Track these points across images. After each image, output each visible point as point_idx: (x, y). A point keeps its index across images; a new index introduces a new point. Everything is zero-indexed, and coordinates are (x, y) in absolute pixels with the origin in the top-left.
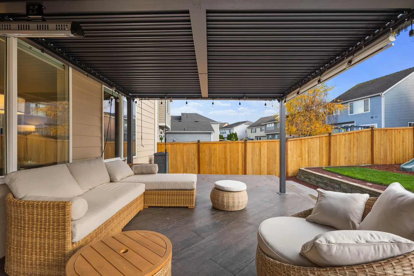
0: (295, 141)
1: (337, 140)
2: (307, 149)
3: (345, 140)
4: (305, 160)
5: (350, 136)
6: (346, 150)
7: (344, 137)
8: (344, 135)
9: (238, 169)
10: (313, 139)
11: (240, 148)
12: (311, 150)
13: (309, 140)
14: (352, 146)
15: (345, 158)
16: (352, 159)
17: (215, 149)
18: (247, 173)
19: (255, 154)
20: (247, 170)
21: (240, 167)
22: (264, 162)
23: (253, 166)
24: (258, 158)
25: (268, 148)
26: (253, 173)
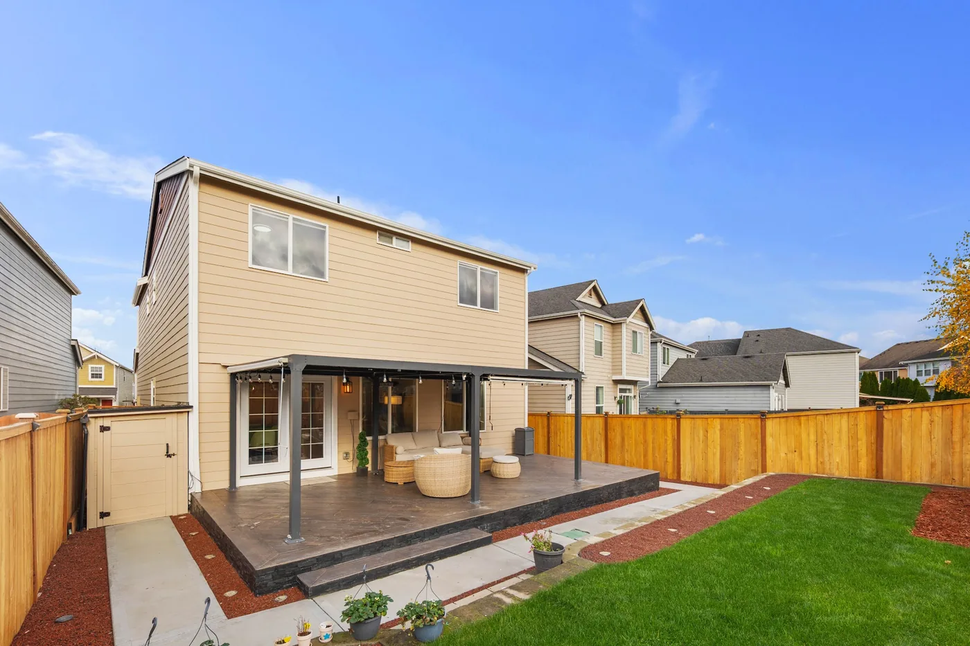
0: (783, 420)
1: (904, 420)
2: (813, 437)
3: (932, 422)
4: (810, 460)
5: (948, 412)
6: (934, 447)
7: (926, 414)
8: (928, 410)
9: (667, 462)
10: (828, 416)
11: (669, 428)
12: (823, 441)
13: (818, 417)
14: (956, 437)
15: (933, 465)
16: (957, 470)
17: (629, 427)
18: (682, 470)
19: (696, 438)
20: (682, 466)
21: (670, 459)
22: (714, 454)
23: (693, 459)
24: (702, 446)
25: (721, 429)
26: (693, 472)
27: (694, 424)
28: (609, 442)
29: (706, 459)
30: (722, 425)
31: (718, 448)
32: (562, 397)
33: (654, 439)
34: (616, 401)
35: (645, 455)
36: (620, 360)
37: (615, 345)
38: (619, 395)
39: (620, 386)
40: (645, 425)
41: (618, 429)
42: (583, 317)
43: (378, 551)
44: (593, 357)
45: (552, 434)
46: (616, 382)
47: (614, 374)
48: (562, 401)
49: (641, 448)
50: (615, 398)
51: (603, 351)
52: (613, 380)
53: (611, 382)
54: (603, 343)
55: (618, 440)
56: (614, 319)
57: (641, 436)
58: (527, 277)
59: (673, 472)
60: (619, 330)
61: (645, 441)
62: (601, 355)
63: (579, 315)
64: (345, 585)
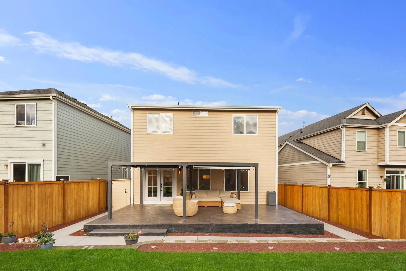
9: (363, 220)
17: (341, 195)
18: (373, 227)
19: (383, 206)
20: (373, 224)
21: (365, 218)
22: (396, 219)
23: (381, 220)
24: (387, 211)
25: (402, 200)
26: (380, 230)
27: (382, 195)
28: (330, 203)
29: (390, 221)
30: (402, 197)
31: (399, 214)
32: (325, 176)
33: (355, 203)
34: (383, 179)
35: (350, 214)
36: (383, 152)
37: (380, 143)
38: (385, 175)
39: (386, 169)
40: (350, 194)
41: (335, 195)
42: (344, 129)
43: (123, 228)
44: (355, 152)
45: (304, 197)
46: (382, 167)
47: (379, 161)
48: (325, 179)
49: (347, 209)
50: (381, 177)
51: (367, 147)
52: (378, 165)
53: (377, 167)
54: (367, 143)
55: (335, 203)
56: (378, 126)
57: (348, 201)
58: (277, 115)
59: (367, 228)
60: (383, 132)
61: (350, 205)
62: (365, 150)
63: (340, 127)
64: (100, 235)
